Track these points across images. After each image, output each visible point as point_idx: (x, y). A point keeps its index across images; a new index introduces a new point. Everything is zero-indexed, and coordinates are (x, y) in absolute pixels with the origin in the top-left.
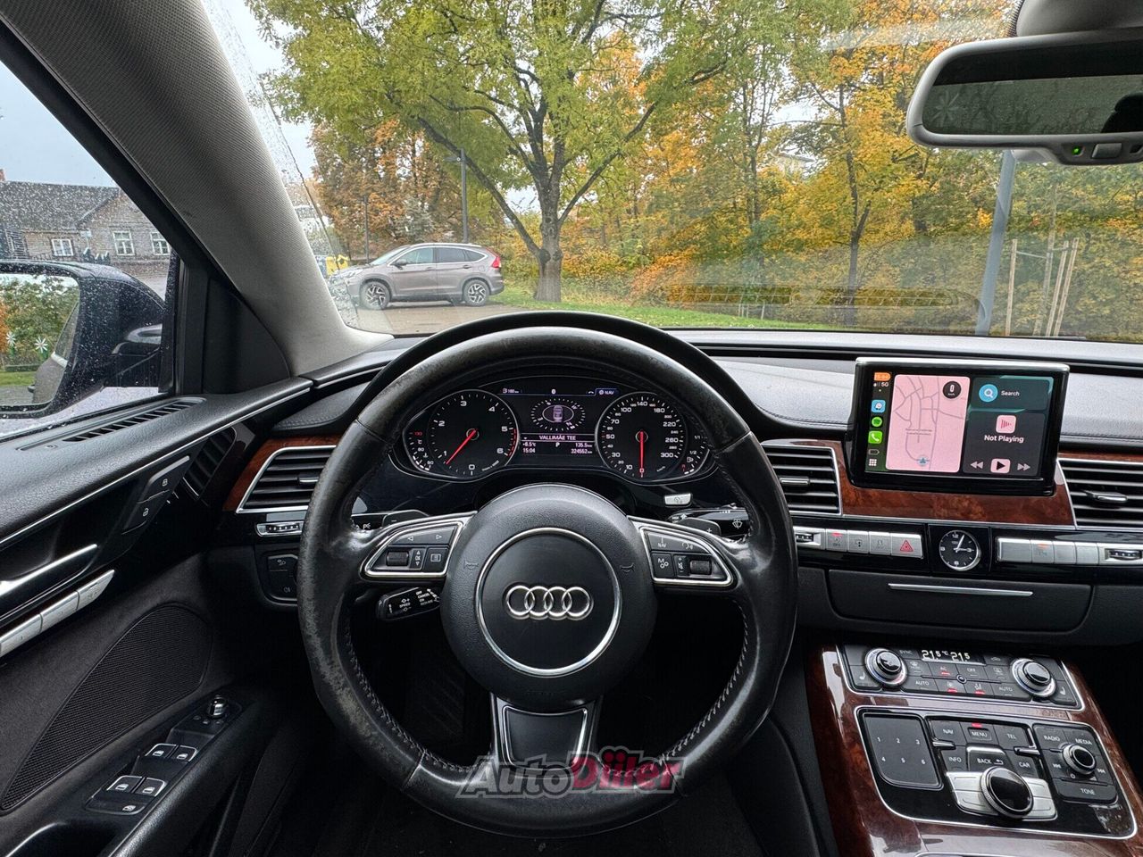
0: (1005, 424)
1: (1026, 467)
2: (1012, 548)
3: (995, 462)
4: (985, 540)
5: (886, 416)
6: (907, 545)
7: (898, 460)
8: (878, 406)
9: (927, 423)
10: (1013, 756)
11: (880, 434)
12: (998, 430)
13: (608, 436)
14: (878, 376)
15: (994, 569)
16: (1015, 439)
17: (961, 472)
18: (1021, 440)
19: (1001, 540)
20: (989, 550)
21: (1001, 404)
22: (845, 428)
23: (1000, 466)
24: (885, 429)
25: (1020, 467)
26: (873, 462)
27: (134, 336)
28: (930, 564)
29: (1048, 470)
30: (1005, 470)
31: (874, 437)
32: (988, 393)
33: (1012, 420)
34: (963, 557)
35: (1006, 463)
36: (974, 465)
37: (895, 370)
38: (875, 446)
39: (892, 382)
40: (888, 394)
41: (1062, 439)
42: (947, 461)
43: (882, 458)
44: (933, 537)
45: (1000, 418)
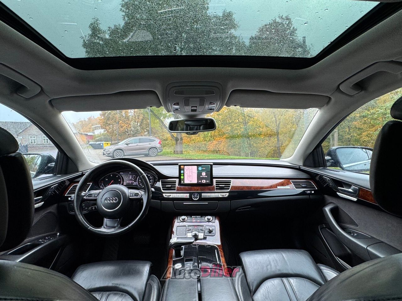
0: (204, 174)
1: (208, 181)
2: (204, 195)
3: (203, 181)
4: (200, 194)
5: (184, 173)
6: (186, 196)
7: (187, 181)
8: (182, 172)
9: (191, 174)
10: (200, 230)
11: (183, 177)
12: (203, 175)
13: (140, 181)
14: (182, 166)
15: (201, 199)
16: (206, 176)
17: (197, 183)
18: (207, 176)
19: (202, 194)
20: (200, 196)
21: (203, 170)
22: (178, 176)
23: (204, 181)
24: (184, 176)
25: (207, 181)
26: (182, 182)
27: (49, 165)
28: (190, 199)
29: (212, 182)
30: (205, 182)
31: (182, 177)
32: (200, 168)
33: (205, 173)
34: (197, 198)
35: (205, 181)
36: (199, 181)
37: (184, 165)
38: (182, 179)
39: (184, 167)
40: (183, 170)
41: (213, 176)
42: (195, 181)
43: (184, 181)
44: (191, 194)
45: (203, 173)
